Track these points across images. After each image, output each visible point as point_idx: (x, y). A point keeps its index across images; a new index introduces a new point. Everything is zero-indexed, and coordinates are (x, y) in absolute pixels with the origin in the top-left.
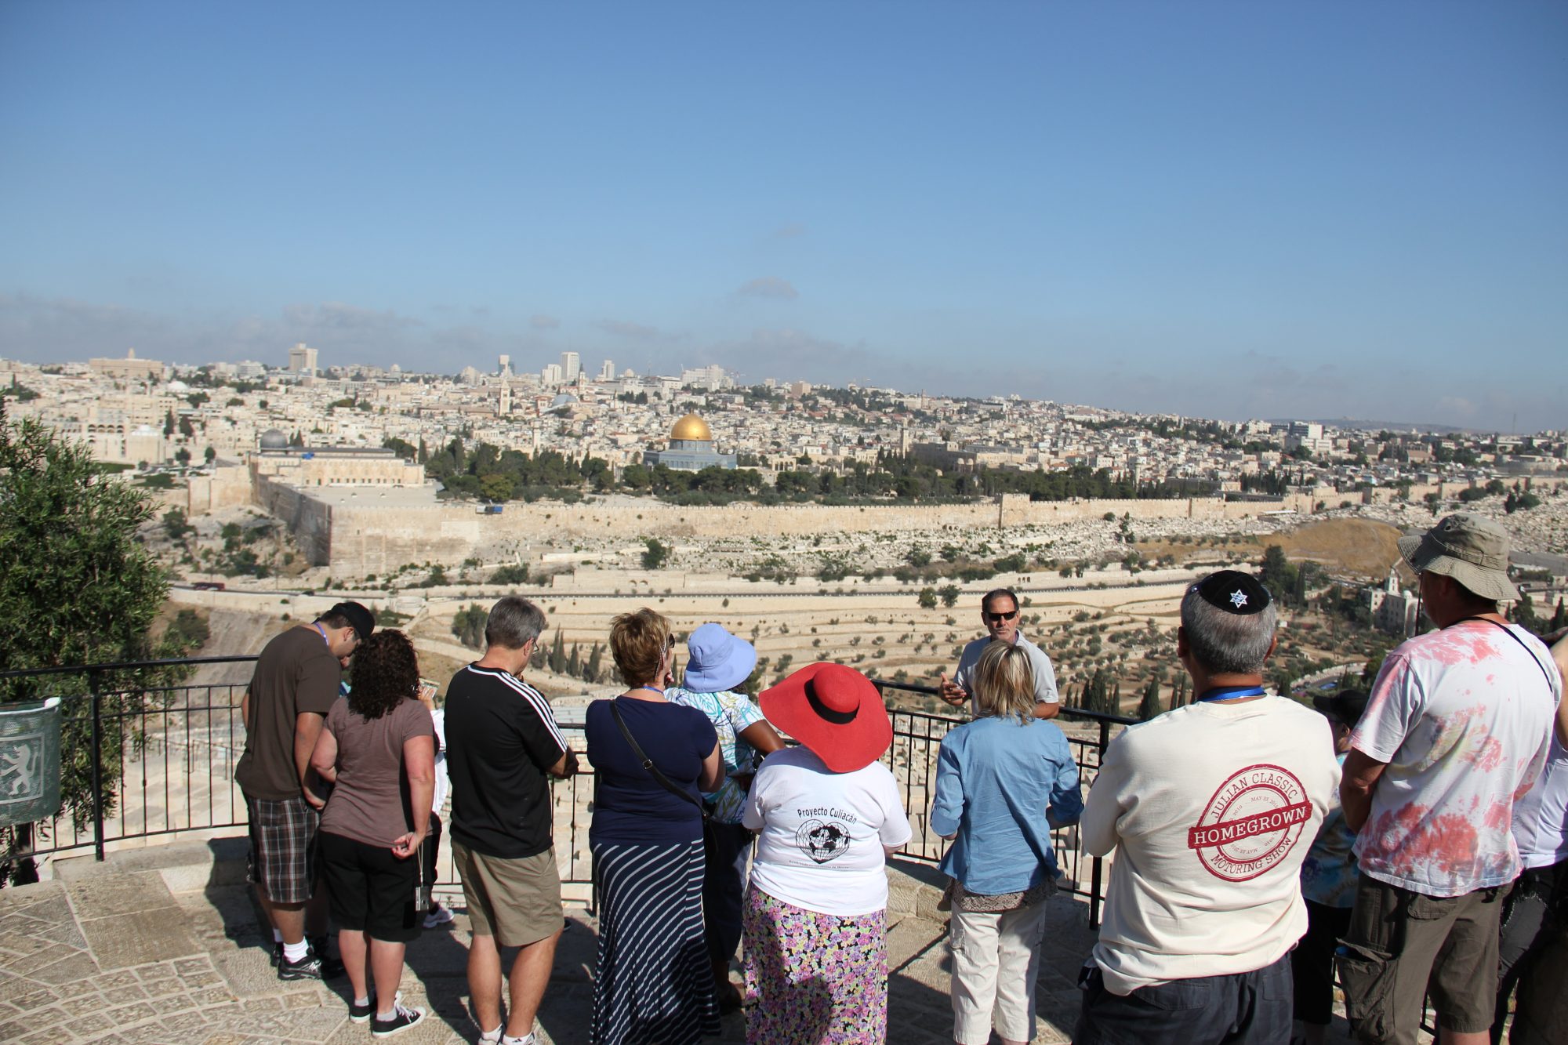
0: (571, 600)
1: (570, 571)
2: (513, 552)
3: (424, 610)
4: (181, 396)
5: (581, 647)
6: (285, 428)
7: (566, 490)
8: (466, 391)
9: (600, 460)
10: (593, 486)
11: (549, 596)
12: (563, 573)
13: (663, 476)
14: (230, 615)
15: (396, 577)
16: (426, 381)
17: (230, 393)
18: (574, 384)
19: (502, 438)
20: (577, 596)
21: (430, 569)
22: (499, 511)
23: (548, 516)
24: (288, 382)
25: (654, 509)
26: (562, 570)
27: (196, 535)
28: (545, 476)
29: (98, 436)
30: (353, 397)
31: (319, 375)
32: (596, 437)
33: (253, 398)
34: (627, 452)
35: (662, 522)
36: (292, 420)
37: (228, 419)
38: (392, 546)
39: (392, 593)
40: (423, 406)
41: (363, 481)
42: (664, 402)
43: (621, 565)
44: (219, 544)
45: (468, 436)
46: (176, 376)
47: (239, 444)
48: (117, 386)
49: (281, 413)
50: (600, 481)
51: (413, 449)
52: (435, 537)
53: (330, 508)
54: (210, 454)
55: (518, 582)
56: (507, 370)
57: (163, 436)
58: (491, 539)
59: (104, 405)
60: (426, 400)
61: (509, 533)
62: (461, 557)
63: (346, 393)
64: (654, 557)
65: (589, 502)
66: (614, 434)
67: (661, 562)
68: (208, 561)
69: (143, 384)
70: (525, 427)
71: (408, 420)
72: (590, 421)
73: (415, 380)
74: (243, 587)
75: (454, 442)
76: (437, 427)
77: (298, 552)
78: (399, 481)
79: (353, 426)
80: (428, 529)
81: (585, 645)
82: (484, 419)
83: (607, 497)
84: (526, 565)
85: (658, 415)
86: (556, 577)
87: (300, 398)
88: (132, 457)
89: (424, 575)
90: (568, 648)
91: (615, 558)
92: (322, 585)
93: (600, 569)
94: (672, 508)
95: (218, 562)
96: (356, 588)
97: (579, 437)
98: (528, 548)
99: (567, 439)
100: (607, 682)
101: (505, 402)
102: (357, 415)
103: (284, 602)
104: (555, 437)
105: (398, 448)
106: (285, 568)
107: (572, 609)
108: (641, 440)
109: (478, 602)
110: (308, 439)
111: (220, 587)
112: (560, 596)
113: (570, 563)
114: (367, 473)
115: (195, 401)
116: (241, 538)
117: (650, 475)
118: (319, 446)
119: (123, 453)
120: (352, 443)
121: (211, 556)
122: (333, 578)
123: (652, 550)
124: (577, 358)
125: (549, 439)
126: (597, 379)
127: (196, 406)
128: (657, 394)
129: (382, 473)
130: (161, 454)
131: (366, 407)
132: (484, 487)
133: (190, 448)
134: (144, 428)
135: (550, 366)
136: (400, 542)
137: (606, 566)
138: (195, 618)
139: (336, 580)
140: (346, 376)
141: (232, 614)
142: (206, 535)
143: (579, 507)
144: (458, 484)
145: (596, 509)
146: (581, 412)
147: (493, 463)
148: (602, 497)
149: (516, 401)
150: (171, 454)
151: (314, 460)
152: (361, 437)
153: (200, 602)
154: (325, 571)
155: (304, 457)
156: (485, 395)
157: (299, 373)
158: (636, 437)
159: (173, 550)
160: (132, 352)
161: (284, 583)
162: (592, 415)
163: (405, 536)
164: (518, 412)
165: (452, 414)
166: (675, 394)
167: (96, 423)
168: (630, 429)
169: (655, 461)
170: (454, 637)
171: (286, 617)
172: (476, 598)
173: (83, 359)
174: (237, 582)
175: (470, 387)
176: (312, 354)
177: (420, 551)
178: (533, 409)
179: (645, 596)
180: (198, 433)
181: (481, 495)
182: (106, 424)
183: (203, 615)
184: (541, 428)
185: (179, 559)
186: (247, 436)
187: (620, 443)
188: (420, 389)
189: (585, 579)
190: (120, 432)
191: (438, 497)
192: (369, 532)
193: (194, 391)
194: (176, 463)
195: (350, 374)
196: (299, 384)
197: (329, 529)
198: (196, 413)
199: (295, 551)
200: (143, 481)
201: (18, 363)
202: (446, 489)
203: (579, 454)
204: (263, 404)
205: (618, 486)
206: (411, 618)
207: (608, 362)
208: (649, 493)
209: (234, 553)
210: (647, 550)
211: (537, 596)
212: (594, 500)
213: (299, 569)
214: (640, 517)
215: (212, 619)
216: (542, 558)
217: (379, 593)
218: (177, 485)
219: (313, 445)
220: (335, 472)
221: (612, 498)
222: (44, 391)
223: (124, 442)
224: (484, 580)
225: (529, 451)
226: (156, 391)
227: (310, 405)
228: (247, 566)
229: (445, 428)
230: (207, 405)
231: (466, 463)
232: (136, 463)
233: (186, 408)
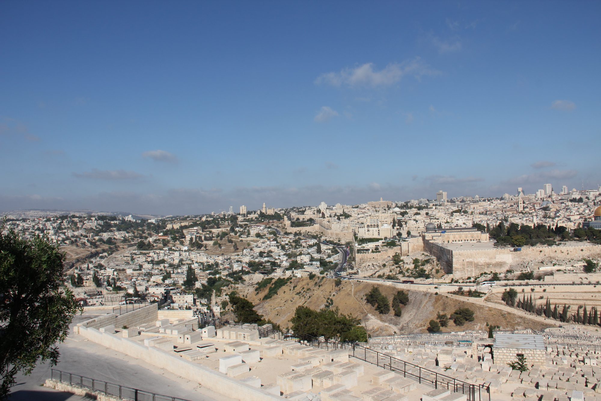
0: (553, 286)
1: (552, 274)
2: (527, 267)
3: (490, 291)
4: (398, 213)
5: (558, 307)
6: (435, 222)
7: (548, 240)
8: (505, 203)
9: (563, 227)
10: (560, 238)
11: (543, 285)
12: (549, 275)
13: (592, 232)
14: (416, 293)
15: (478, 278)
16: (489, 201)
17: (415, 210)
18: (550, 197)
19: (520, 221)
20: (555, 284)
21: (492, 274)
22: (520, 250)
23: (541, 251)
24: (436, 205)
25: (588, 246)
26: (548, 274)
27: (404, 263)
28: (539, 235)
29: (370, 229)
30: (460, 209)
31: (448, 202)
32: (561, 218)
33: (423, 212)
34: (575, 223)
35: (592, 252)
36: (438, 219)
37: (414, 220)
38: (477, 265)
39: (477, 284)
40: (488, 210)
41: (465, 240)
42: (591, 201)
43: (575, 271)
44: (412, 266)
45: (506, 220)
46: (397, 206)
47: (419, 229)
48: (376, 211)
49: (434, 217)
50: (563, 236)
51: (485, 227)
52: (494, 261)
53: (452, 251)
54: (409, 233)
55: (529, 279)
56: (521, 194)
57: (392, 227)
58: (517, 262)
59: (372, 217)
60: (489, 208)
61: (524, 259)
62: (504, 269)
63: (458, 207)
64: (589, 267)
65: (558, 245)
66: (569, 216)
67: (594, 270)
68: (408, 273)
69: (385, 210)
70: (530, 216)
71: (482, 216)
72: (558, 211)
73: (484, 201)
74: (421, 282)
75: (500, 223)
76: (494, 218)
77: (441, 269)
78: (479, 240)
79: (461, 220)
80: (491, 258)
81: (560, 306)
82: (513, 213)
83: (566, 242)
84: (532, 272)
85: (588, 206)
86: (545, 277)
87: (441, 210)
88: (382, 236)
89: (490, 277)
90: (552, 307)
91: (572, 268)
92: (450, 281)
93: (565, 273)
94: (597, 246)
95: (412, 273)
96: (463, 282)
97: (553, 218)
98: (533, 264)
99: (548, 219)
100: (571, 322)
101: (521, 206)
102: (462, 215)
103: (436, 288)
104: (543, 219)
105: (478, 227)
106: (436, 275)
107: (553, 290)
108: (581, 218)
109: (512, 287)
110: (444, 226)
111: (412, 282)
112: (548, 285)
113: (552, 271)
114: (466, 237)
115: (403, 214)
116: (420, 264)
117: (586, 232)
118: (448, 228)
119: (379, 234)
120: (461, 226)
121: (409, 271)
122: (454, 278)
123: (588, 264)
124: (551, 186)
125: (540, 220)
126: (560, 194)
127: (403, 216)
128: (587, 198)
129: (472, 237)
130: (392, 234)
131: (465, 212)
132: (513, 240)
133: (401, 231)
134: (385, 225)
135: (539, 190)
136: (480, 264)
137: (568, 272)
138: (403, 294)
139: (455, 279)
140: (458, 201)
141: (417, 292)
142: (407, 263)
143: (554, 247)
144: (502, 240)
145: (562, 248)
146: (553, 208)
147: (517, 231)
148: (564, 242)
149: (525, 205)
150: (395, 234)
151: (446, 233)
152: (464, 224)
153: (405, 288)
154: (451, 276)
155: (442, 232)
156: (513, 204)
157: (440, 201)
158: (579, 217)
159: (396, 269)
160: (381, 198)
161: (436, 281)
162: (558, 209)
163: (482, 261)
164: (526, 210)
165: (499, 213)
166: (596, 197)
167: (369, 224)
168: (576, 213)
169: (588, 226)
170: (503, 302)
171: (436, 294)
172: (512, 286)
173: (365, 202)
174: (418, 280)
175: (506, 201)
176: (445, 194)
177: (488, 267)
178: (533, 208)
179: (587, 284)
180: (404, 226)
181: (512, 244)
182: (373, 225)
183: (406, 293)
184: (537, 216)
185: (398, 272)
186: (422, 226)
187: (571, 219)
188: (486, 204)
189: (559, 278)
190: (377, 227)
191: (495, 246)
192: (467, 260)
193: (402, 211)
194: (397, 237)
195: (459, 201)
196: (440, 205)
197: (452, 259)
198: (403, 218)
199: (440, 268)
200: (386, 244)
201: (345, 206)
202: (498, 242)
203: (553, 225)
204: (427, 214)
205: (571, 237)
206: (485, 294)
207: (564, 187)
208: (586, 240)
209: (417, 269)
210: (586, 264)
211: (538, 285)
212: (561, 244)
213: (441, 275)
214: (582, 250)
215: (409, 294)
216: (539, 269)
217: (472, 284)
218: (397, 245)
219: (446, 228)
220: (454, 238)
221: (568, 243)
222: (353, 214)
223: (379, 230)
224: (515, 278)
225: (532, 225)
226: (389, 212)
227: (444, 213)
228: (422, 274)
229: (497, 218)
230: (407, 215)
231: (506, 231)
232: (383, 238)
233: (400, 217)
